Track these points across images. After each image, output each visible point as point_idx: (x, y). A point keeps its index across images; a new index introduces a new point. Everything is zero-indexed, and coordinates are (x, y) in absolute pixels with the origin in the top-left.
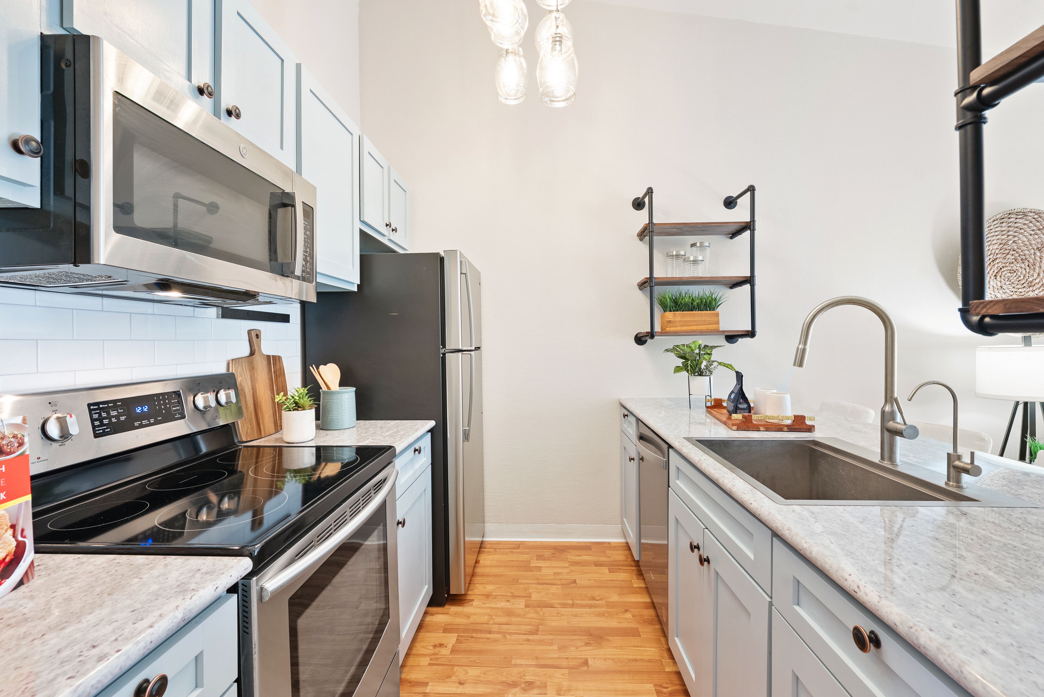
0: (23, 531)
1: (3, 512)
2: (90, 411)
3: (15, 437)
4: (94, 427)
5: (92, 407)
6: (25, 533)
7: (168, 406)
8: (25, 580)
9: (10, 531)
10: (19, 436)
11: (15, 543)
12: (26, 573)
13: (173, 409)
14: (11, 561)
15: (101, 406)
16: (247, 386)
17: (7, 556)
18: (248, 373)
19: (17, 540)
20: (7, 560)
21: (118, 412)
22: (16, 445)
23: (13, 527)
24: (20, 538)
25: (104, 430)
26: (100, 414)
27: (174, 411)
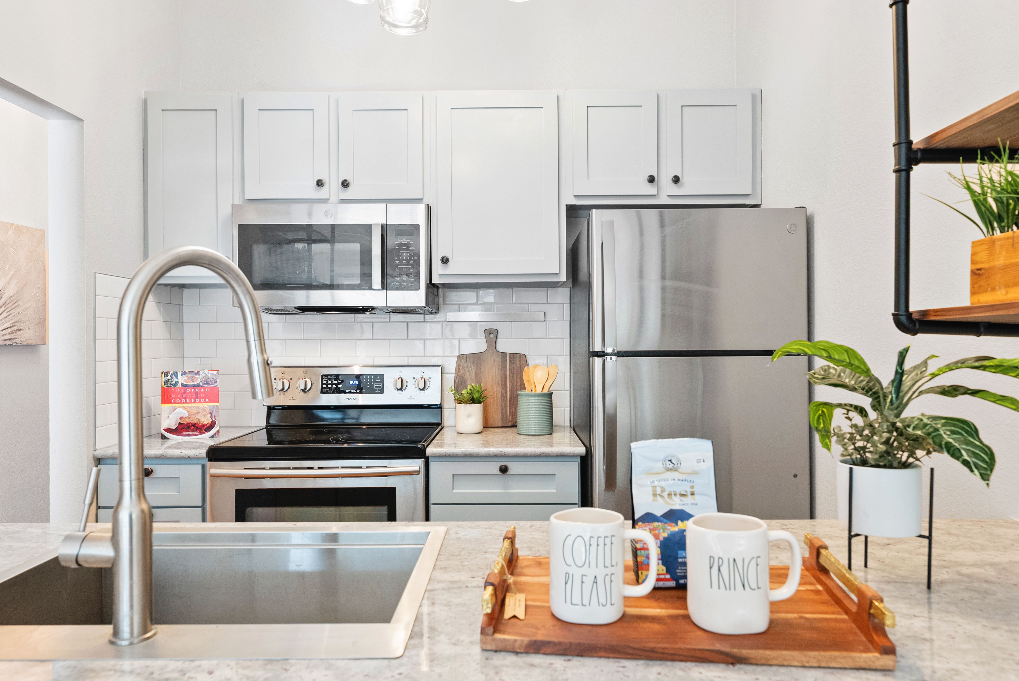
0: (215, 417)
1: (207, 406)
2: (322, 379)
3: (213, 379)
4: (322, 388)
5: (324, 377)
6: (216, 418)
7: (372, 383)
8: (215, 437)
9: (210, 415)
10: (215, 379)
11: (211, 420)
12: (215, 434)
13: (376, 386)
14: (209, 427)
15: (329, 377)
16: (469, 379)
17: (208, 424)
18: (473, 368)
19: (212, 419)
20: (208, 425)
21: (338, 382)
22: (214, 382)
23: (211, 413)
24: (213, 419)
25: (327, 390)
26: (327, 382)
27: (376, 387)
